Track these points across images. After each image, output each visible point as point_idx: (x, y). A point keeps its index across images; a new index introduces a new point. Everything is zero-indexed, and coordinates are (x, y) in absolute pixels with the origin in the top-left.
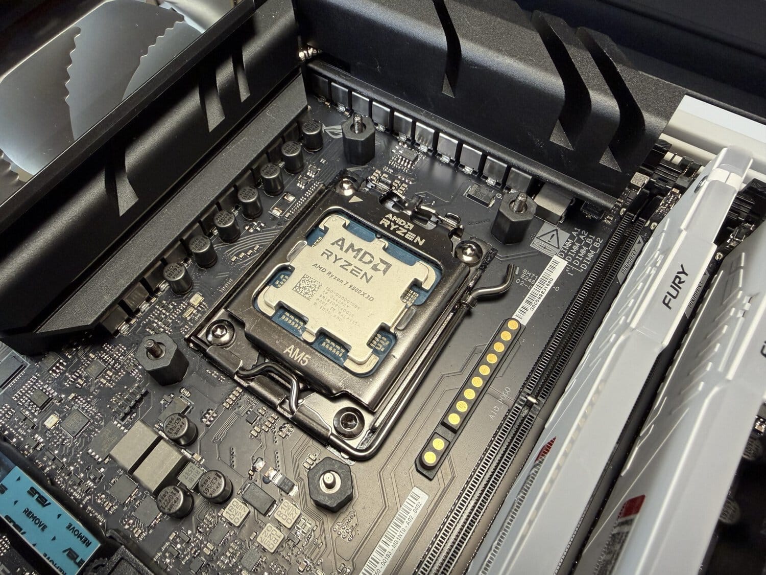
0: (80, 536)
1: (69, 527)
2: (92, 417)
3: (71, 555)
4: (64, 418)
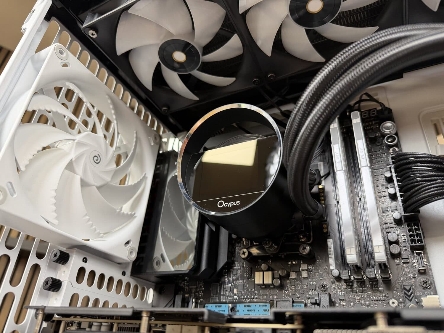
0: (263, 306)
1: (260, 306)
2: (244, 283)
3: (265, 310)
4: (237, 288)
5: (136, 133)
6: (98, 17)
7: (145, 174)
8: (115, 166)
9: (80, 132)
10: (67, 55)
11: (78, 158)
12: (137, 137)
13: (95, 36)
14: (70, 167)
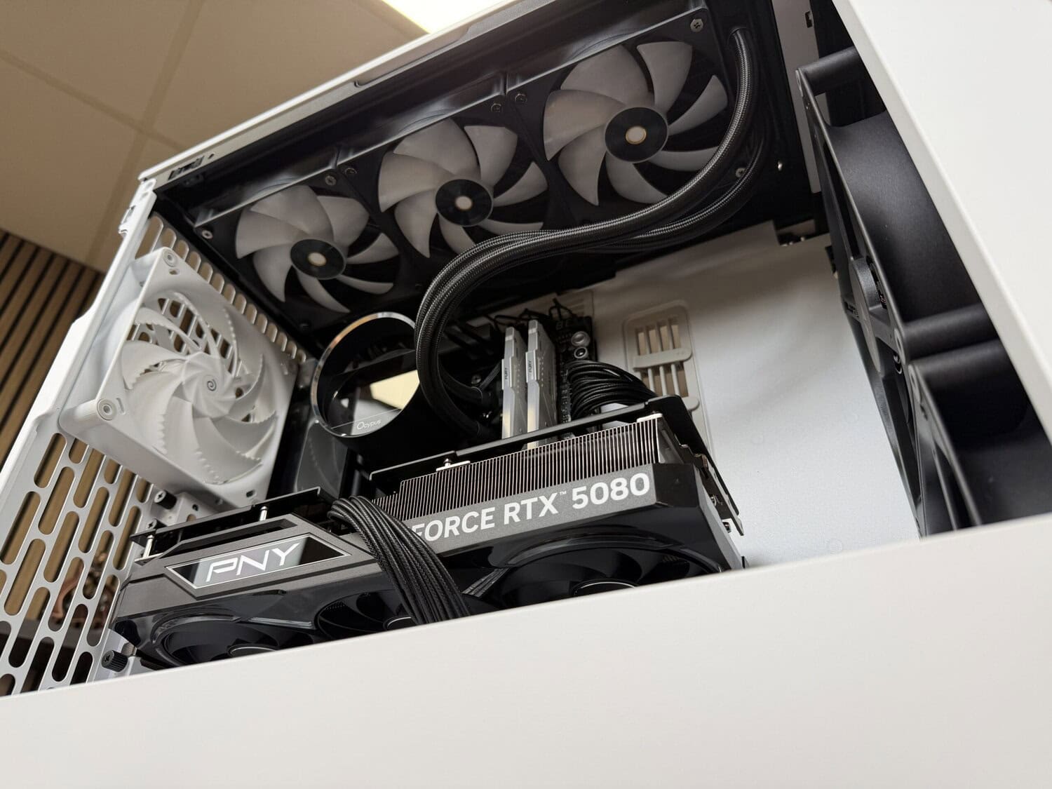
5: (264, 357)
6: (214, 215)
7: (275, 413)
8: (234, 396)
9: (188, 353)
10: (177, 262)
11: (190, 381)
12: (264, 363)
13: (210, 237)
14: (179, 392)
